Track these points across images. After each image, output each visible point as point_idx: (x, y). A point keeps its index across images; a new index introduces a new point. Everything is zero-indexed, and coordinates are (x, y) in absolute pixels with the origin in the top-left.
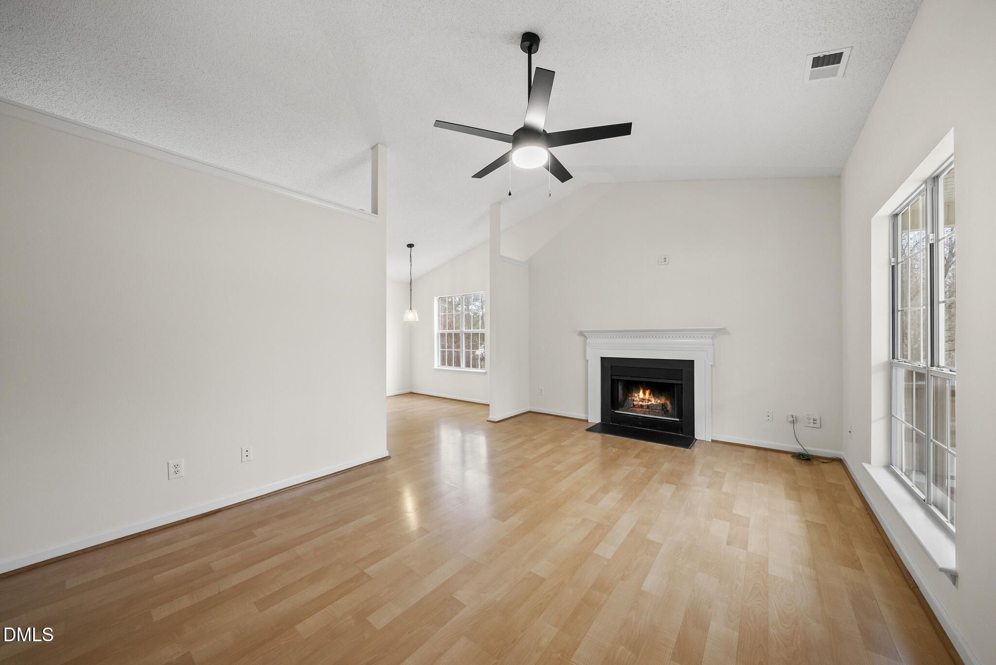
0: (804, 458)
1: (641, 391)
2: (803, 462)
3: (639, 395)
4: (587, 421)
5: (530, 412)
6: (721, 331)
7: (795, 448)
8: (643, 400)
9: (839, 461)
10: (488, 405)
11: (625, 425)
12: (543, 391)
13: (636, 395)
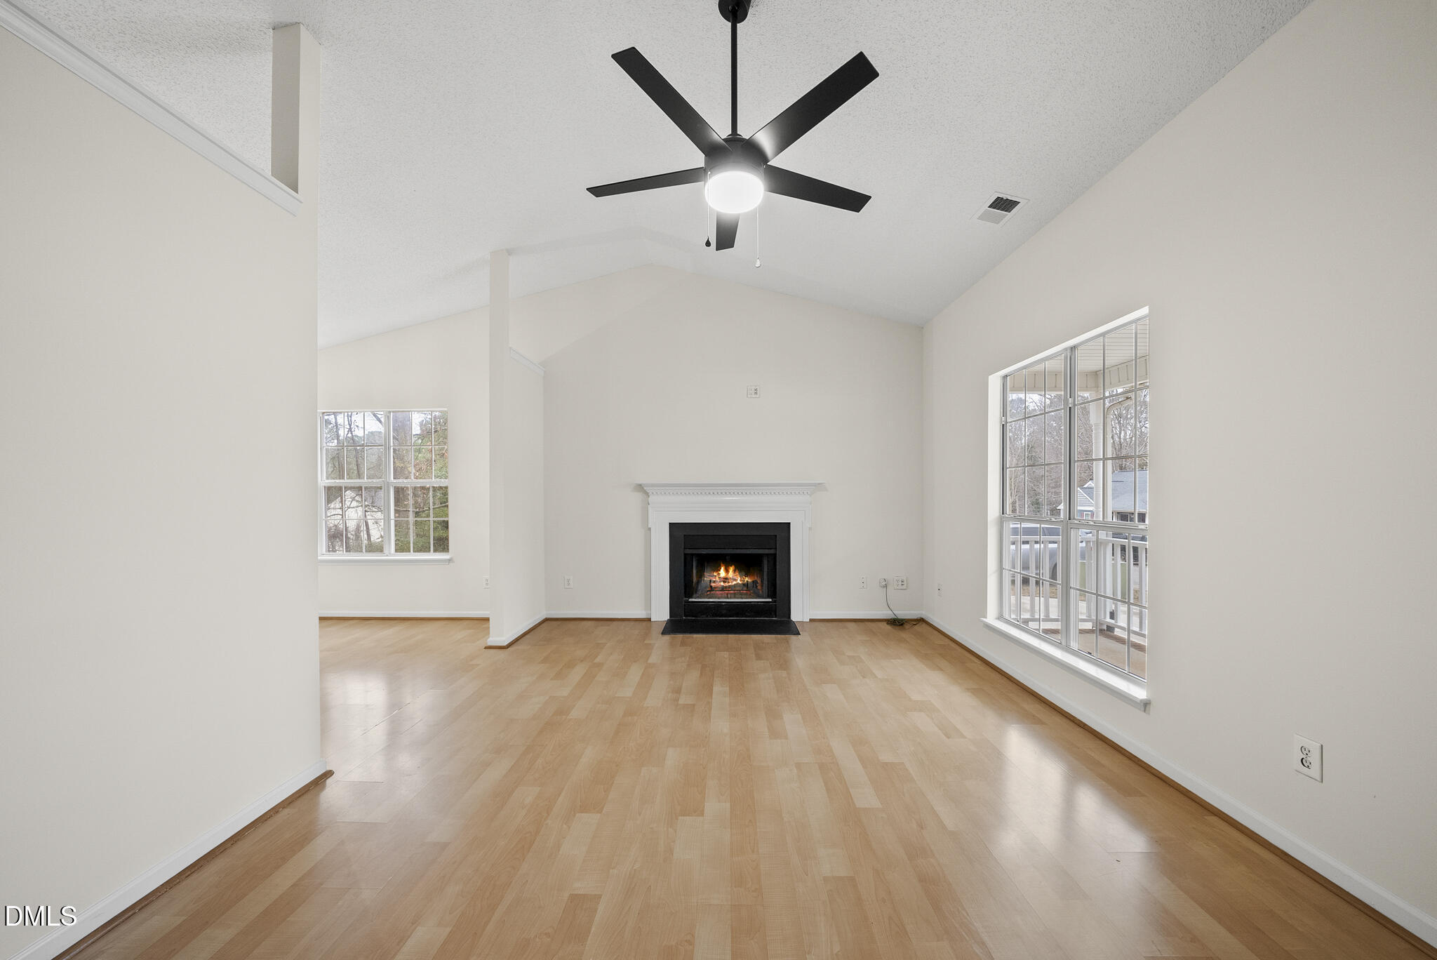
0: (897, 623)
1: (723, 568)
2: (897, 628)
3: (719, 574)
4: (649, 620)
5: (547, 620)
6: (819, 486)
7: (885, 614)
8: (725, 580)
9: (921, 621)
10: (488, 619)
11: (704, 618)
12: (571, 582)
13: (715, 574)
